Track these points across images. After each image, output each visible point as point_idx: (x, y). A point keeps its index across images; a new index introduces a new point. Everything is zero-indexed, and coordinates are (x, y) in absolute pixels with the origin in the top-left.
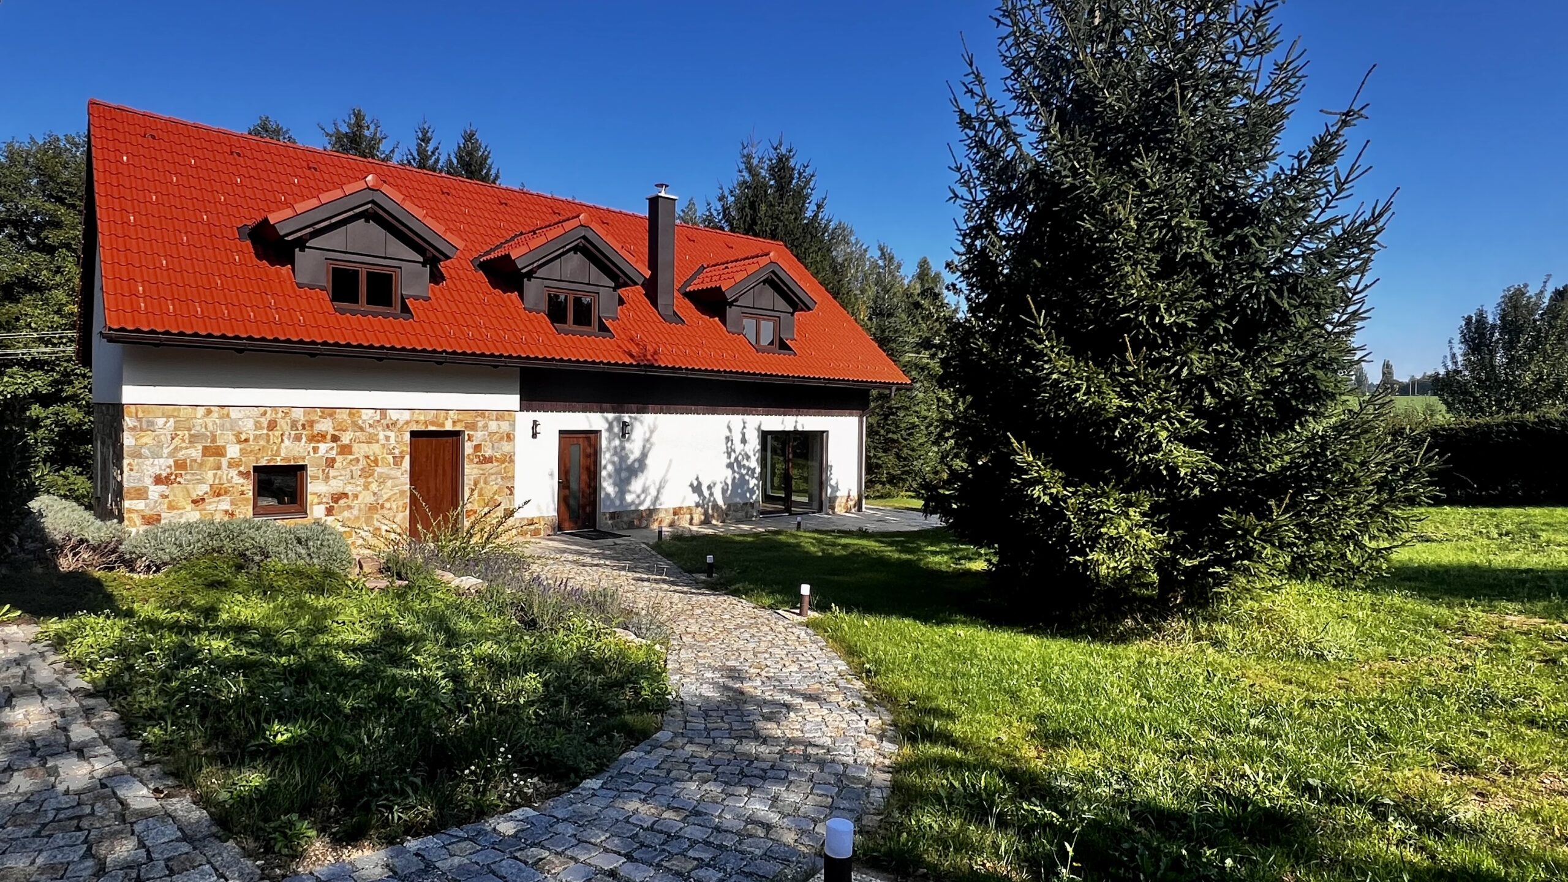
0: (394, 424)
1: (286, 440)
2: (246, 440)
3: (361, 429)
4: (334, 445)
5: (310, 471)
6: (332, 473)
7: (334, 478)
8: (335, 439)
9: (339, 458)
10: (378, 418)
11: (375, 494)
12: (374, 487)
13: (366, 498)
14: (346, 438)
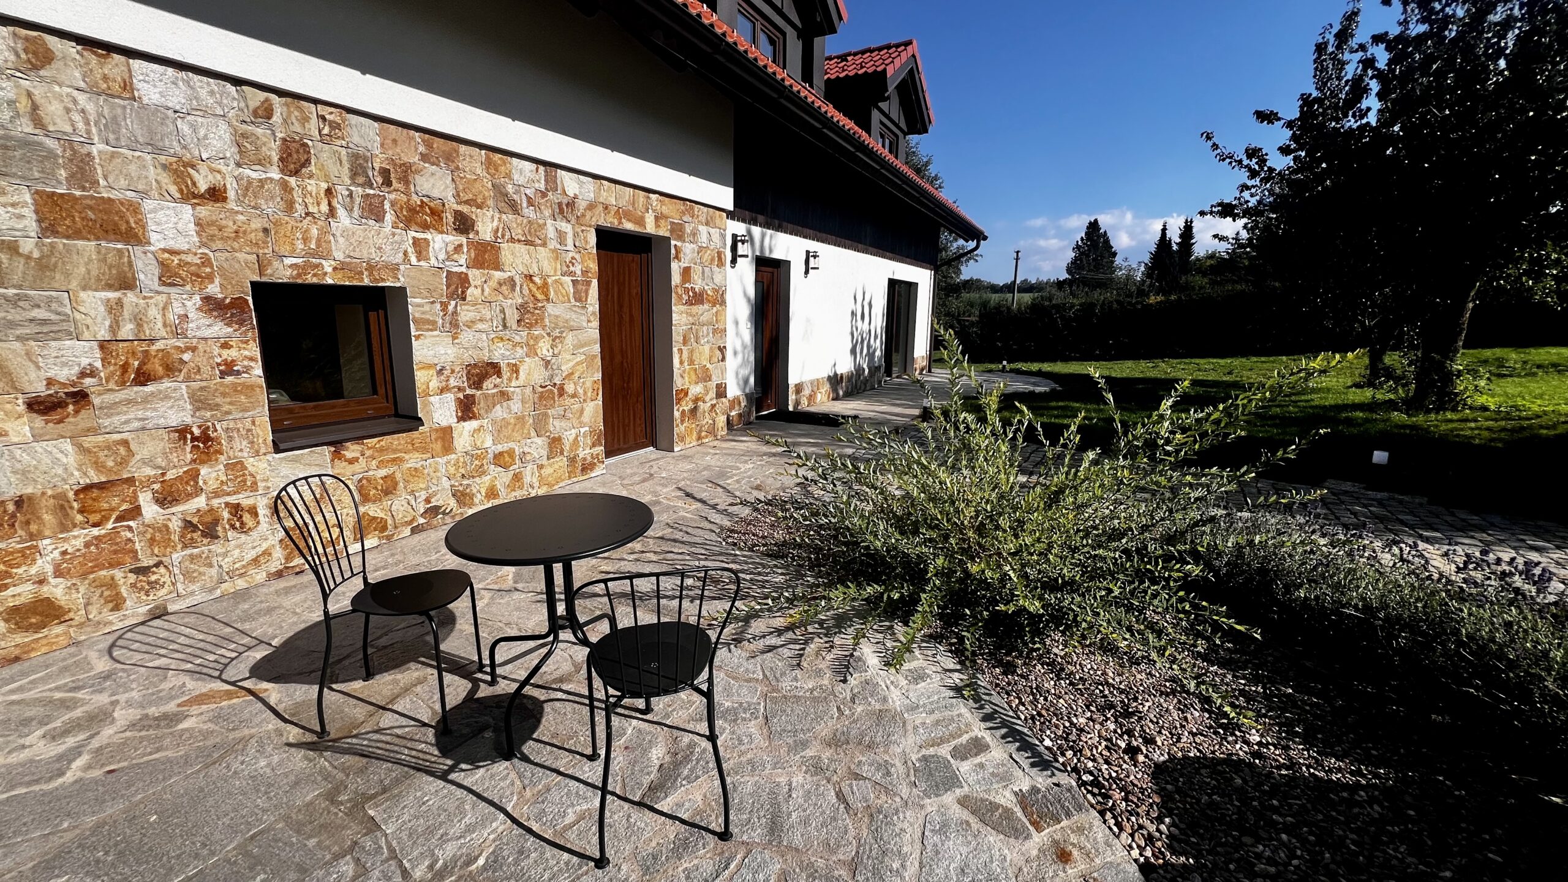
0: (571, 204)
1: (341, 212)
2: (216, 195)
3: (514, 208)
4: (463, 240)
5: (417, 306)
6: (466, 314)
7: (470, 325)
8: (464, 225)
9: (475, 276)
10: (542, 186)
11: (547, 363)
12: (544, 348)
13: (532, 372)
14: (486, 226)
